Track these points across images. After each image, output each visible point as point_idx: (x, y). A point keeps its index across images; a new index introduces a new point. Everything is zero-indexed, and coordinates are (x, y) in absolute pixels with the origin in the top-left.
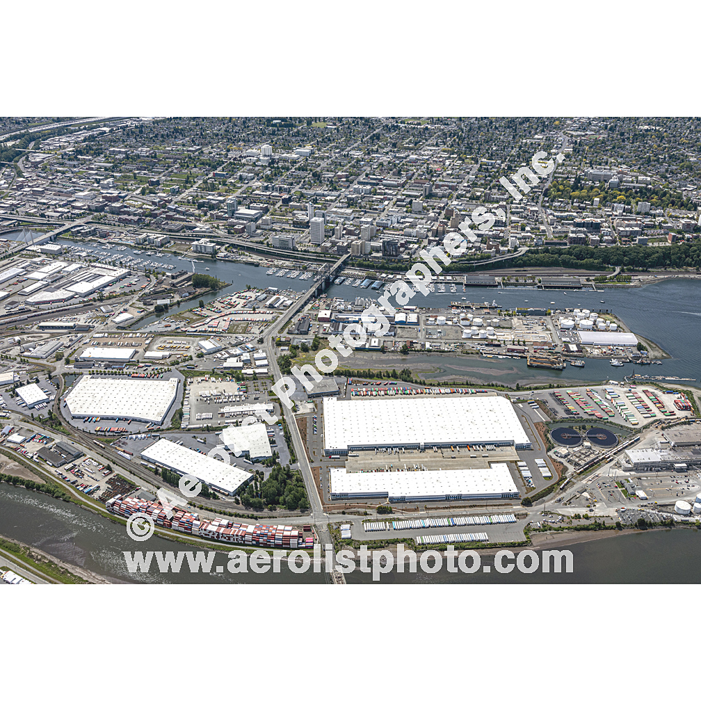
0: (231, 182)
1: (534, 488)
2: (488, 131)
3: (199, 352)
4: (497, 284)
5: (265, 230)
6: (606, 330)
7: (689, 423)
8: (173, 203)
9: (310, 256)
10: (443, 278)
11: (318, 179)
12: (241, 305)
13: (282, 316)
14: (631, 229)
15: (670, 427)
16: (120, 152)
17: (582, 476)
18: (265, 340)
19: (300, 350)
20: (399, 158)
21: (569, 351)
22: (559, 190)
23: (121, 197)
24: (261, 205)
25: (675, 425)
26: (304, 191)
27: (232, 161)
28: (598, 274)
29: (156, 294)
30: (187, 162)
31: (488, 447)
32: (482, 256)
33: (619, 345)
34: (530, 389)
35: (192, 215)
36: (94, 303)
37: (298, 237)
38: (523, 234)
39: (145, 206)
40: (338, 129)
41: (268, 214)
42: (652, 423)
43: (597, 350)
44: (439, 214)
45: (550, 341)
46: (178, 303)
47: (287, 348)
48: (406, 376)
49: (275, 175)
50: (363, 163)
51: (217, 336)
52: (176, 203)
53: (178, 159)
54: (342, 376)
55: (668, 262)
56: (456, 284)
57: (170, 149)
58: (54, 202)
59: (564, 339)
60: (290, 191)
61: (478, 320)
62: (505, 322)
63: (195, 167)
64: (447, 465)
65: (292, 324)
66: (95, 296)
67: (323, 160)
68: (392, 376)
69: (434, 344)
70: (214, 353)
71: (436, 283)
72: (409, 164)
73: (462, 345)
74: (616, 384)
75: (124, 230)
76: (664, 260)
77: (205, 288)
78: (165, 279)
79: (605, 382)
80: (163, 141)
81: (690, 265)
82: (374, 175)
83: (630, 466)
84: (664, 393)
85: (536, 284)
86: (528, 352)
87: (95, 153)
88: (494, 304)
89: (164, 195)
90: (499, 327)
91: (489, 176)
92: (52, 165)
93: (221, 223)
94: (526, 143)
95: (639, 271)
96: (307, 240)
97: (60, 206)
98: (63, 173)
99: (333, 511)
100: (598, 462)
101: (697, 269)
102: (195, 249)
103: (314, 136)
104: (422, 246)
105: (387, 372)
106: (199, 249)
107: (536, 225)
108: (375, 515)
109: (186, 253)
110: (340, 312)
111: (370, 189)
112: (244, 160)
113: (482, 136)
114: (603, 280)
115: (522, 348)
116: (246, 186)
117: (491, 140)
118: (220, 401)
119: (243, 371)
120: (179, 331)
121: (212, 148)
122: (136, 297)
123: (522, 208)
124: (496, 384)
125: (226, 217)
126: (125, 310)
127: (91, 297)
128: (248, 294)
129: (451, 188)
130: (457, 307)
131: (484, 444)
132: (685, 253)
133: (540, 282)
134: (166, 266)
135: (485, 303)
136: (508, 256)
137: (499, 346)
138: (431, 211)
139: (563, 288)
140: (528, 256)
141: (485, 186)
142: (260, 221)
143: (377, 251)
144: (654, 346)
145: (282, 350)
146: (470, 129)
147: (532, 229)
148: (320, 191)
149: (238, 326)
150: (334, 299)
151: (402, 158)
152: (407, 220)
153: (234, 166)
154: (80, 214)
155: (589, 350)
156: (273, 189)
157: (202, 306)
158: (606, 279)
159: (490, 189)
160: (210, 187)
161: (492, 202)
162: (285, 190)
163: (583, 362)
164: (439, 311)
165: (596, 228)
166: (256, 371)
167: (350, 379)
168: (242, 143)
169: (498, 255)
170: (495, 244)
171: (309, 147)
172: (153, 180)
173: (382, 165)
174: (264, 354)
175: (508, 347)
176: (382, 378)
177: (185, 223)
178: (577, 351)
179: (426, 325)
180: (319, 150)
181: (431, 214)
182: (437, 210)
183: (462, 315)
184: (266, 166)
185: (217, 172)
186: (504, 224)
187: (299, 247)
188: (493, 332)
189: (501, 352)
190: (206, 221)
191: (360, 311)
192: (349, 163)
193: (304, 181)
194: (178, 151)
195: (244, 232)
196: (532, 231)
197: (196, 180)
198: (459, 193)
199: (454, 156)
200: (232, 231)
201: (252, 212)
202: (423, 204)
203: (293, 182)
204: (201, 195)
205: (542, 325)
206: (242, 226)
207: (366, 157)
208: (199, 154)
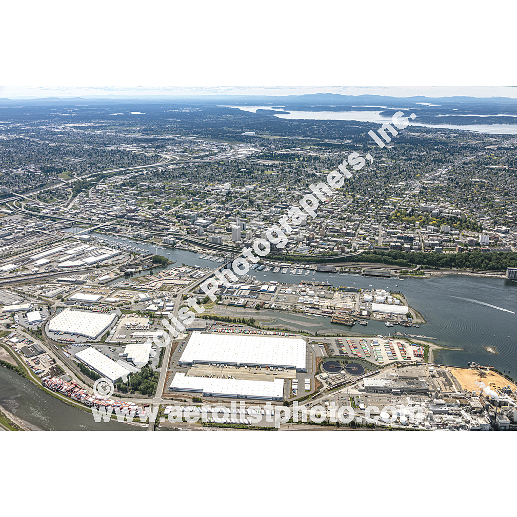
0: (200, 204)
1: (295, 396)
3: (136, 300)
4: (336, 271)
5: (209, 232)
6: (392, 304)
7: (417, 365)
9: (229, 248)
10: (303, 266)
11: (252, 204)
12: (174, 275)
13: (195, 282)
14: (433, 242)
15: (403, 366)
16: (145, 185)
17: (330, 392)
18: (178, 296)
21: (361, 315)
22: (396, 216)
23: (136, 210)
24: (212, 218)
25: (407, 366)
26: (241, 211)
27: (206, 192)
28: (404, 269)
29: (130, 266)
30: (180, 192)
31: (280, 369)
32: (332, 254)
33: (396, 314)
34: (324, 336)
35: (172, 222)
36: (93, 269)
37: (224, 237)
38: (363, 242)
39: (147, 216)
41: (215, 223)
42: (392, 363)
43: (380, 316)
44: (316, 227)
45: (352, 307)
46: (140, 272)
48: (251, 323)
49: (228, 201)
50: (283, 195)
51: (151, 292)
52: (165, 215)
53: (176, 190)
54: (213, 320)
55: (453, 264)
56: (311, 270)
57: (174, 184)
58: (99, 212)
59: (361, 307)
60: (233, 210)
61: (312, 293)
62: (330, 295)
63: (184, 195)
64: (248, 377)
65: (198, 287)
66: (95, 265)
67: (260, 193)
68: (242, 322)
69: (278, 305)
70: (145, 301)
71: (298, 268)
73: (295, 307)
74: (381, 337)
75: (129, 229)
76: (451, 262)
77: (160, 263)
78: (139, 258)
79: (375, 336)
80: (172, 179)
81: (468, 267)
82: (286, 203)
83: (364, 388)
84: (410, 345)
85: (362, 273)
86: (335, 313)
87: (132, 185)
88: (328, 283)
89: (160, 210)
90: (324, 297)
91: (357, 206)
92: (106, 191)
93: (186, 227)
94: (392, 187)
95: (432, 269)
96: (231, 239)
97: (102, 214)
98: (111, 196)
99: (167, 398)
100: (344, 384)
101: (473, 270)
102: (164, 241)
103: (262, 179)
104: (297, 246)
105: (239, 319)
106: (166, 242)
107: (374, 236)
108: (191, 403)
109: (158, 243)
111: (280, 211)
112: (213, 191)
113: (365, 182)
114: (406, 273)
115: (331, 311)
116: (209, 206)
117: (370, 184)
118: (135, 328)
119: (156, 313)
120: (132, 287)
121: (198, 184)
122: (118, 267)
123: (368, 226)
124: (304, 331)
125: (189, 224)
126: (108, 274)
127: (93, 266)
128: (181, 269)
129: (329, 212)
130: (304, 284)
131: (277, 367)
132: (465, 259)
133: (364, 272)
134: (143, 250)
136: (349, 255)
137: (318, 309)
138: (312, 225)
139: (377, 276)
140: (362, 255)
141: (351, 212)
142: (208, 227)
144: (420, 316)
146: (360, 178)
147: (371, 239)
148: (249, 211)
149: (166, 287)
152: (295, 230)
154: (110, 219)
155: (375, 315)
156: (223, 209)
157: (152, 274)
158: (408, 272)
159: (354, 214)
160: (188, 206)
161: (351, 222)
162: (230, 210)
163: (367, 322)
164: (290, 285)
165: (410, 240)
166: (163, 313)
167: (216, 322)
168: (217, 182)
169: (343, 254)
170: (342, 246)
171: (255, 185)
172: (158, 201)
173: (294, 197)
174: (173, 304)
175: (323, 309)
176: (236, 323)
177: (165, 227)
178: (366, 315)
179: (279, 293)
180: (259, 187)
181: (311, 227)
182: (316, 225)
183: (303, 289)
184: (224, 196)
185: (195, 198)
186: (354, 235)
187: (224, 243)
188: (318, 300)
189: (317, 313)
190: (178, 226)
191: (243, 283)
192: (275, 195)
193: (243, 205)
194: (178, 185)
195: (197, 233)
196: (369, 240)
197: (181, 202)
198: (333, 215)
199: (341, 193)
200: (190, 232)
201: (205, 221)
202: (308, 221)
203: (236, 205)
204: (181, 211)
205: (352, 298)
206: (196, 230)
207: (287, 192)
208: (189, 187)
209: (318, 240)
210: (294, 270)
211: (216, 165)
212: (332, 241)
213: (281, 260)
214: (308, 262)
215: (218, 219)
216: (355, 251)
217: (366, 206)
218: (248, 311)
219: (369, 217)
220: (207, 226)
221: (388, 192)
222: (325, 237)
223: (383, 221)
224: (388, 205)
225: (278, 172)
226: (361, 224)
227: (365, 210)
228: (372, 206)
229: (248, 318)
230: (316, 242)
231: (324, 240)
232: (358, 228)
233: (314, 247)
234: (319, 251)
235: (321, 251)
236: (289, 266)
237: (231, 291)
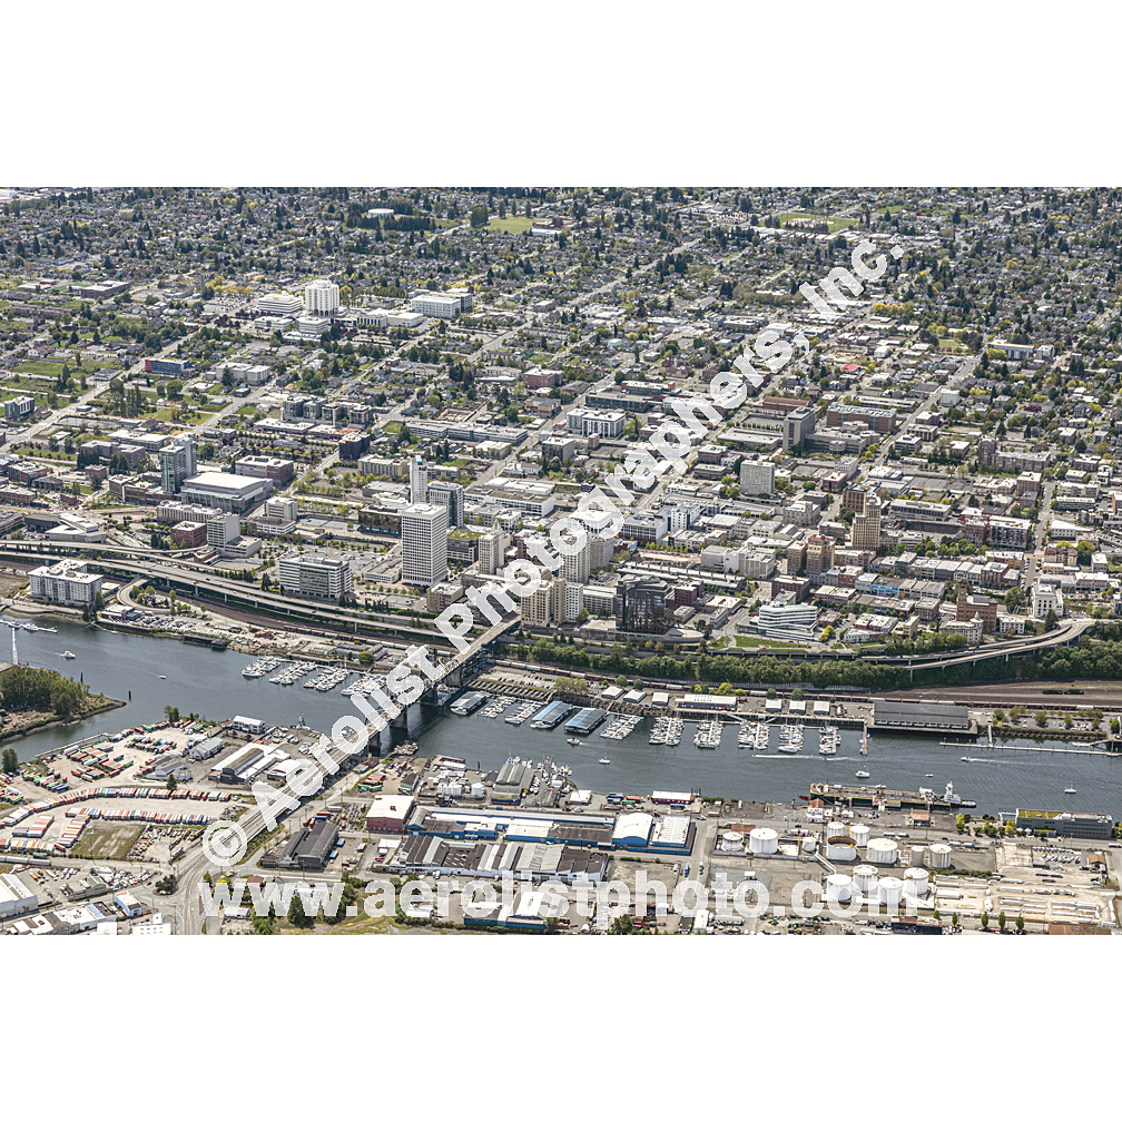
0: (196, 390)
2: (1035, 254)
4: (973, 731)
5: (270, 537)
8: (8, 447)
9: (392, 622)
10: (801, 705)
11: (465, 388)
12: (135, 770)
13: (254, 808)
18: (181, 884)
20: (731, 329)
24: (271, 462)
26: (414, 423)
27: (212, 326)
30: (75, 327)
32: (937, 641)
35: (56, 486)
37: (359, 563)
38: (1079, 576)
40: (562, 240)
41: (291, 490)
44: (825, 504)
47: (243, 911)
49: (336, 371)
50: (615, 341)
51: (33, 865)
52: (14, 448)
53: (51, 318)
56: (843, 726)
57: (32, 286)
60: (370, 422)
61: (883, 847)
62: (975, 857)
63: (97, 342)
65: (283, 835)
67: (494, 328)
70: (9, 918)
77: (44, 708)
80: (18, 263)
82: (642, 378)
85: (1105, 736)
88: (950, 796)
90: (951, 870)
91: (1005, 392)
93: (138, 514)
96: (393, 573)
102: (37, 591)
103: (485, 258)
104: (751, 602)
106: (49, 592)
109: (9, 602)
110: (442, 803)
111: (620, 423)
112: (251, 324)
113: (1013, 269)
116: (238, 402)
117: (1038, 282)
121: (161, 286)
123: (1090, 493)
125: (155, 496)
129: (874, 424)
130: (828, 801)
133: (1114, 730)
135: (923, 791)
136: (1022, 644)
138: (800, 494)
140: (1088, 646)
141: (986, 422)
142: (259, 512)
143: (604, 615)
145: (228, 918)
146: (979, 249)
148: (462, 424)
150: (437, 761)
151: (744, 329)
152: (719, 519)
153: (215, 340)
156: (320, 413)
157: (11, 767)
159: (1002, 431)
160: (134, 405)
161: (999, 473)
162: (356, 418)
164: (760, 812)
168: (256, 275)
169: (991, 640)
170: (981, 602)
171: (462, 291)
173: (673, 348)
179: (711, 854)
180: (489, 300)
181: (798, 504)
182: (820, 493)
183: (835, 828)
184: (313, 345)
185: (159, 357)
186: (1026, 542)
187: (361, 595)
188: (926, 885)
190: (94, 507)
191: (510, 802)
192: (573, 341)
193: (422, 394)
194: (56, 292)
195: (202, 541)
196: (1112, 568)
197: (89, 381)
198: (900, 440)
199: (908, 328)
200: (167, 539)
201: (239, 482)
202: (777, 473)
203: (387, 393)
204: (96, 428)
205: (1095, 870)
206: (198, 525)
207: (631, 324)
208: (117, 302)
209: (852, 570)
210: (760, 728)
212: (923, 575)
213: (680, 676)
214: (820, 684)
215: (303, 472)
217: (1053, 395)
219: (1082, 448)
220: (251, 504)
222: (882, 552)
225: (558, 224)
227: (1052, 415)
228: (1081, 394)
230: (845, 582)
231: (883, 572)
232: (1038, 506)
233: (833, 607)
234: (868, 627)
235: (878, 629)
236: (725, 707)
237: (461, 851)
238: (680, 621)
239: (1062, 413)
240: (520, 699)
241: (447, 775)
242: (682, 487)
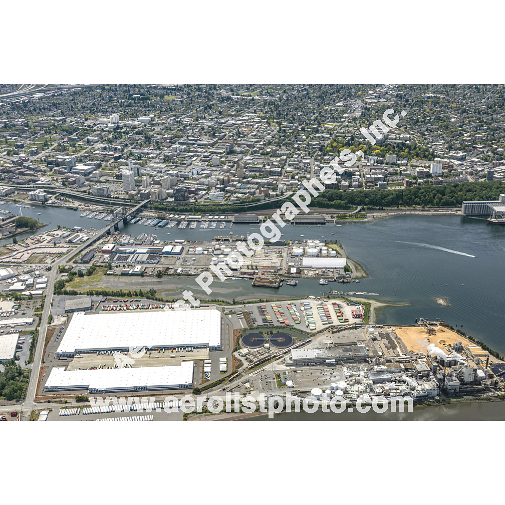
0: (79, 145)
1: (208, 380)
4: (258, 221)
5: (93, 181)
6: (327, 257)
7: (356, 328)
8: (29, 161)
9: (120, 201)
10: (217, 217)
11: (148, 141)
12: (47, 241)
13: (75, 249)
14: (376, 176)
15: (339, 331)
17: (251, 371)
18: (52, 269)
19: (77, 275)
20: (219, 123)
21: (289, 273)
22: (332, 147)
24: (95, 162)
25: (344, 330)
26: (134, 150)
27: (86, 127)
28: (342, 212)
30: (51, 129)
31: (188, 349)
32: (252, 200)
33: (331, 268)
34: (244, 303)
35: (41, 171)
37: (112, 187)
38: (291, 182)
39: (6, 165)
40: (182, 101)
41: (100, 169)
42: (327, 329)
43: (312, 272)
44: (232, 167)
45: (278, 265)
47: (66, 274)
48: (151, 295)
49: (116, 138)
50: (188, 127)
51: (16, 266)
52: (31, 162)
53: (45, 127)
54: (101, 296)
55: (401, 202)
56: (227, 222)
57: (41, 119)
59: (290, 264)
60: (123, 151)
61: (228, 250)
63: (56, 133)
64: (148, 364)
65: (80, 255)
67: (159, 125)
68: (140, 295)
69: (185, 269)
70: (7, 279)
71: (211, 221)
72: (226, 127)
74: (313, 299)
76: (398, 200)
77: (27, 227)
79: (306, 297)
80: (39, 113)
81: (418, 204)
82: (193, 137)
83: (292, 362)
84: (348, 305)
86: (257, 274)
89: (24, 155)
91: (283, 136)
93: (60, 177)
94: (327, 109)
95: (376, 209)
96: (122, 189)
99: (41, 401)
100: (268, 359)
101: (423, 207)
102: (31, 198)
103: (161, 107)
104: (209, 192)
105: (135, 291)
106: (34, 198)
107: (304, 174)
108: (75, 403)
109: (23, 201)
110: (122, 245)
111: (185, 148)
112: (96, 127)
113: (294, 104)
114: (344, 217)
115: (252, 271)
116: (90, 147)
117: (300, 107)
119: (23, 293)
121: (75, 118)
123: (298, 161)
124: (218, 300)
125: (65, 172)
128: (56, 233)
129: (248, 146)
130: (218, 240)
131: (184, 347)
132: (415, 194)
135: (242, 236)
136: (274, 199)
137: (236, 270)
138: (227, 164)
139: (309, 223)
141: (277, 144)
142: (91, 175)
143: (172, 197)
144: (360, 268)
145: (63, 276)
146: (288, 99)
147: (301, 177)
148: (146, 150)
149: (37, 258)
150: (124, 235)
151: (222, 123)
152: (206, 172)
153: (86, 132)
155: (306, 272)
156: (110, 149)
157: (15, 242)
158: (346, 216)
159: (280, 147)
160: (62, 149)
161: (276, 157)
162: (119, 150)
163: (297, 282)
164: (200, 243)
165: (349, 176)
166: (33, 292)
167: (105, 297)
168: (100, 114)
169: (267, 199)
170: (265, 189)
171: (152, 116)
172: (19, 144)
173: (203, 129)
174: (46, 279)
175: (242, 270)
176: (131, 296)
177: (32, 178)
178: (296, 273)
179: (186, 254)
180: (159, 118)
181: (225, 167)
182: (232, 164)
183: (217, 246)
184: (111, 132)
185: (72, 137)
186: (280, 174)
187: (113, 195)
189: (235, 275)
190: (50, 176)
191: (139, 244)
192: (178, 128)
193: (137, 143)
194: (47, 120)
195: (75, 183)
196: (300, 179)
197: (52, 143)
198: (254, 150)
199: (264, 121)
200: (66, 183)
201: (86, 168)
202: (222, 159)
203: (128, 143)
204: (53, 155)
205: (279, 253)
206: (74, 179)
207: (194, 123)
208: (63, 122)
209: (235, 183)
210: (206, 223)
211: (99, 91)
212: (253, 183)
213: (189, 211)
214: (224, 212)
215: (104, 164)
216: (282, 194)
217: (295, 136)
218: (146, 281)
219: (299, 150)
220: (90, 173)
221: (323, 116)
222: (244, 178)
223: (316, 153)
224: (323, 133)
225: (182, 97)
226: (288, 160)
227: (294, 141)
228: (303, 136)
229: (146, 289)
230: (233, 186)
231: (243, 183)
232: (285, 165)
233: (230, 192)
234: (237, 197)
235: (239, 197)
236: (199, 218)
237: (124, 257)
238: (190, 197)
239: (296, 141)
240: (148, 219)
241: (125, 239)
242: (198, 164)
